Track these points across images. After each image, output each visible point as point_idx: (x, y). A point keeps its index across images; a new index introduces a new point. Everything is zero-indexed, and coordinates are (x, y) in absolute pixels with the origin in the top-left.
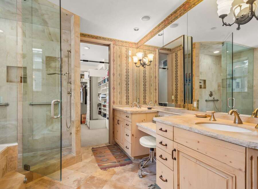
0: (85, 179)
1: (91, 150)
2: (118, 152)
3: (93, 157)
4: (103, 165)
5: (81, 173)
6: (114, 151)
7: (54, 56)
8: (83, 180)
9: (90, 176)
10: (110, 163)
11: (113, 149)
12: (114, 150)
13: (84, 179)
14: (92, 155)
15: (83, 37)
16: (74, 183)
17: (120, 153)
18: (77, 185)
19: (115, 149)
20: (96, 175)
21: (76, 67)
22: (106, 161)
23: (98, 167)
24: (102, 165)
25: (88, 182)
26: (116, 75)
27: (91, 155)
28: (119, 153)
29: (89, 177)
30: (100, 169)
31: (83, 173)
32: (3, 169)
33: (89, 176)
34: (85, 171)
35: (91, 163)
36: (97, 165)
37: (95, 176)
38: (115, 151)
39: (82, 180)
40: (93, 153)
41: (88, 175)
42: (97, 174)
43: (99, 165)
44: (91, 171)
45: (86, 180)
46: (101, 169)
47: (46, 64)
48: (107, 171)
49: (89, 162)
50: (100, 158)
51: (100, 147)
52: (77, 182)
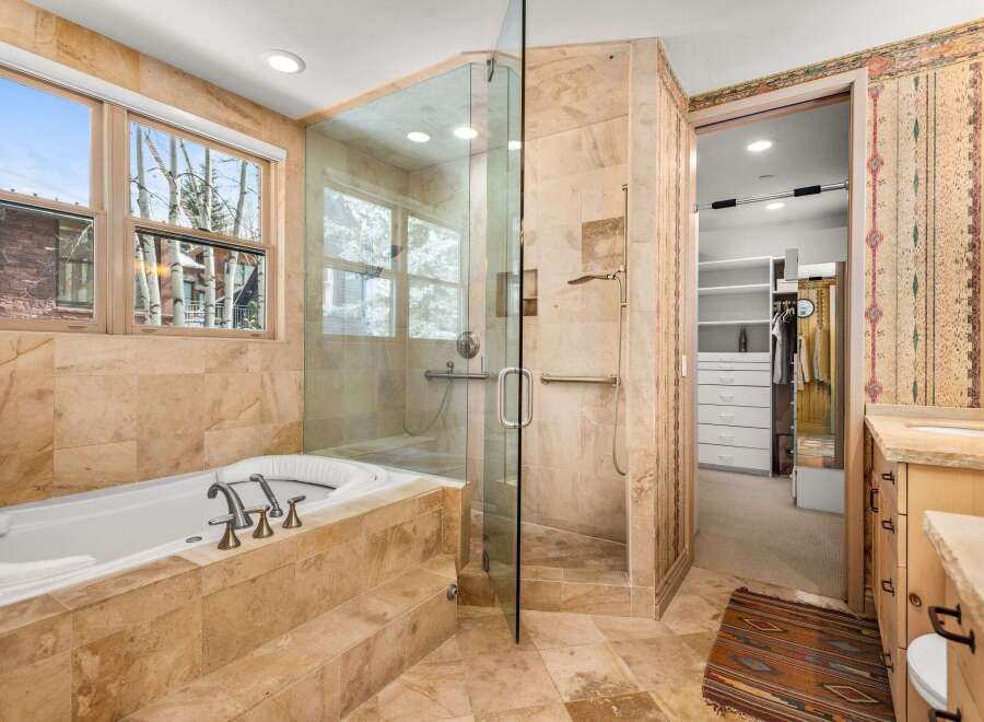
0: (614, 690)
1: (729, 596)
2: (863, 667)
3: (716, 626)
4: (728, 681)
5: (621, 661)
6: (835, 649)
7: (605, 218)
8: (604, 691)
9: (642, 689)
10: (768, 695)
11: (844, 634)
12: (845, 646)
13: (613, 686)
14: (715, 617)
15: (709, 106)
16: (576, 679)
17: (872, 675)
18: (577, 691)
19: (852, 643)
20: (665, 704)
21: (638, 242)
22: (758, 674)
23: (702, 675)
24: (722, 681)
25: (615, 708)
26: (889, 239)
27: (715, 612)
28: (867, 675)
29: (632, 692)
30: (697, 690)
31: (629, 664)
32: (427, 541)
33: (636, 687)
34: (640, 662)
35: (684, 644)
36: (702, 665)
37: (658, 702)
38: (845, 652)
39: (602, 687)
40: (728, 608)
41: (636, 683)
42: (674, 702)
43: (708, 673)
44: (658, 675)
45: (613, 696)
46: (705, 695)
47: (583, 249)
48: (723, 715)
49: (682, 636)
50: (739, 647)
51: (778, 599)
52: (584, 682)
